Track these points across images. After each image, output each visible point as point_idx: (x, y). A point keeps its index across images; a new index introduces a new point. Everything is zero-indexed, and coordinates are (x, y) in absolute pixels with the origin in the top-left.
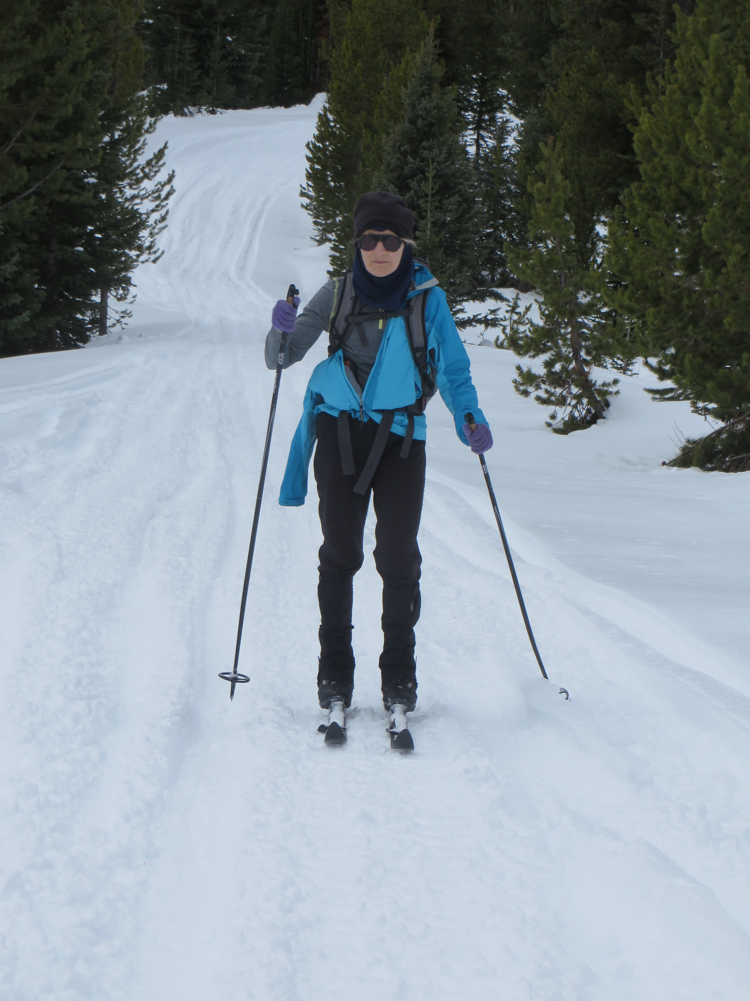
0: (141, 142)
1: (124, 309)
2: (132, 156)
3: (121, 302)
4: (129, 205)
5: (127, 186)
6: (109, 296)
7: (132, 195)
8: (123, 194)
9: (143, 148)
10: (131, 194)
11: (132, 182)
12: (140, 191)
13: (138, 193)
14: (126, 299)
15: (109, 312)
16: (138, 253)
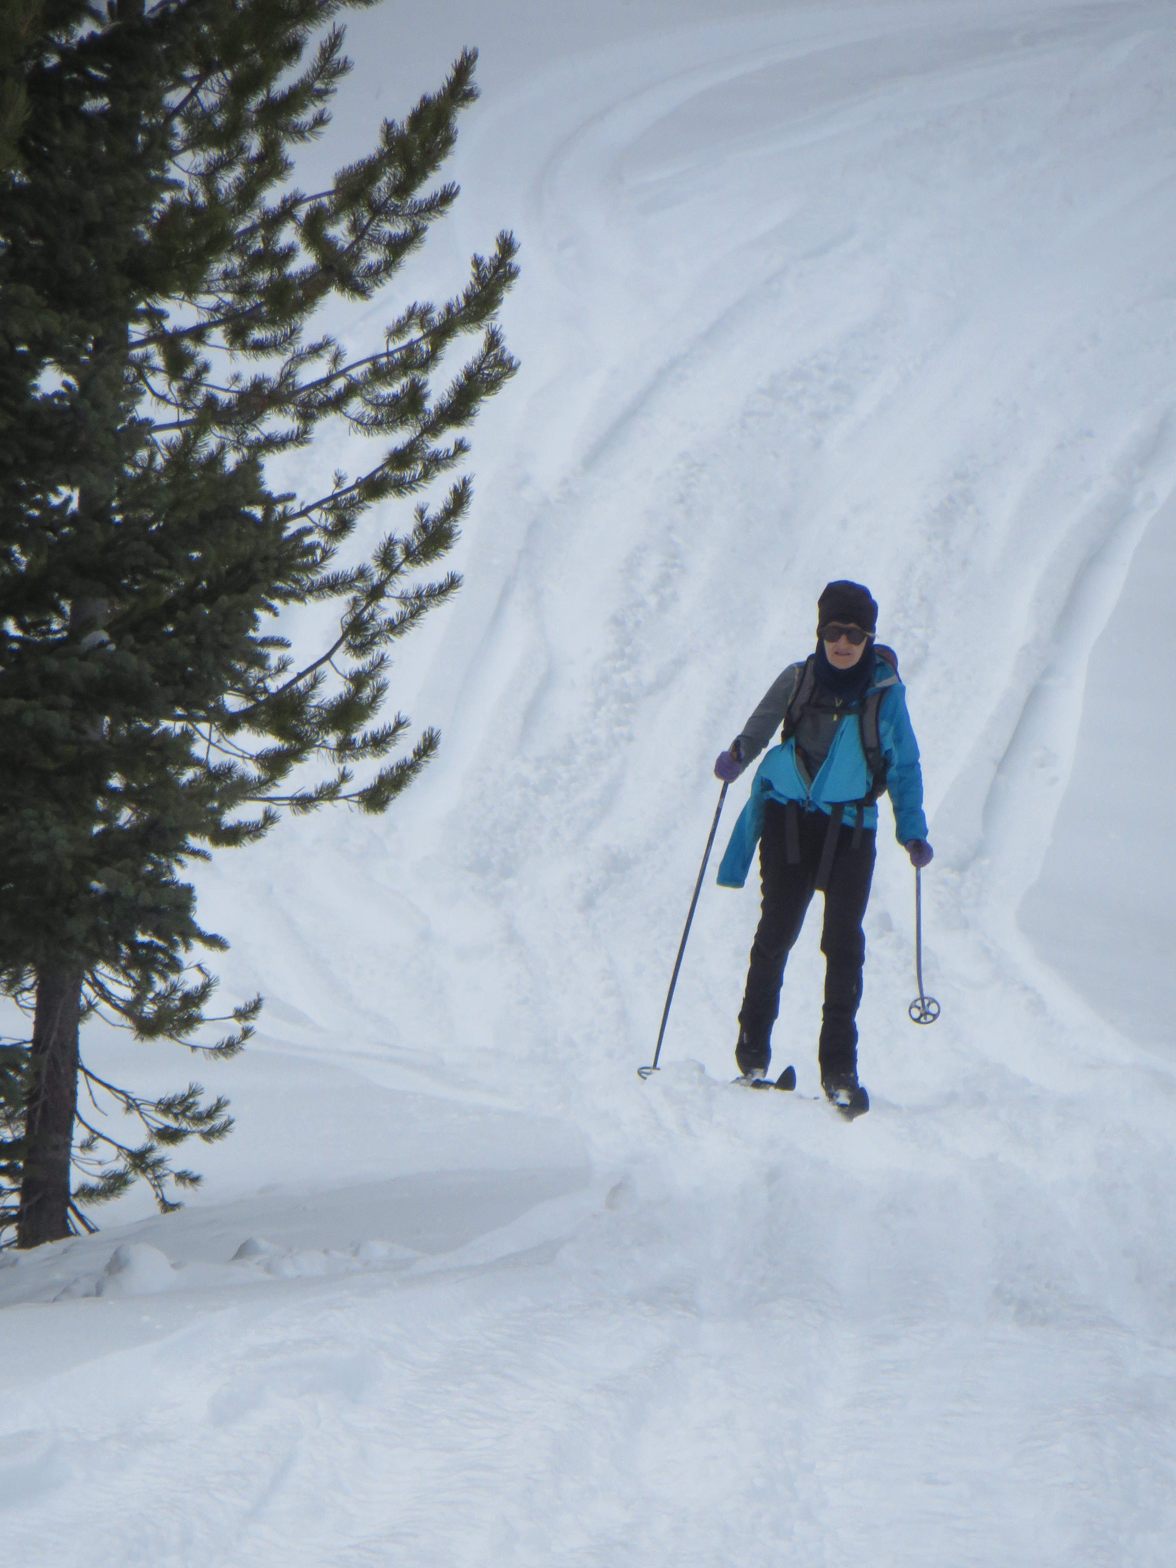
0: (310, 55)
1: (176, 1088)
2: (254, 144)
3: (162, 1041)
4: (222, 447)
5: (216, 324)
6: (91, 1006)
7: (246, 382)
8: (189, 372)
9: (321, 95)
10: (236, 378)
11: (248, 305)
12: (299, 359)
13: (287, 375)
14: (191, 1022)
15: (83, 1103)
16: (270, 742)
